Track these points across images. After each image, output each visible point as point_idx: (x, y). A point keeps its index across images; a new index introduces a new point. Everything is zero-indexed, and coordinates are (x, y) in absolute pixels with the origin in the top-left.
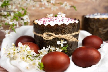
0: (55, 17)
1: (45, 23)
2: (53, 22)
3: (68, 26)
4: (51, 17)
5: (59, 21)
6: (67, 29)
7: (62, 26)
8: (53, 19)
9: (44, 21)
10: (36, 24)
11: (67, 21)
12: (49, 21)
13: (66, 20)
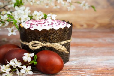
0: (44, 20)
1: (32, 27)
2: (41, 26)
3: (57, 31)
4: (40, 19)
5: (49, 25)
6: (56, 35)
7: (51, 31)
8: (41, 23)
9: (31, 24)
10: (22, 27)
11: (57, 26)
12: (37, 25)
13: (56, 24)
